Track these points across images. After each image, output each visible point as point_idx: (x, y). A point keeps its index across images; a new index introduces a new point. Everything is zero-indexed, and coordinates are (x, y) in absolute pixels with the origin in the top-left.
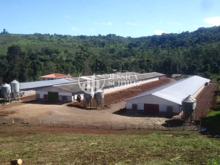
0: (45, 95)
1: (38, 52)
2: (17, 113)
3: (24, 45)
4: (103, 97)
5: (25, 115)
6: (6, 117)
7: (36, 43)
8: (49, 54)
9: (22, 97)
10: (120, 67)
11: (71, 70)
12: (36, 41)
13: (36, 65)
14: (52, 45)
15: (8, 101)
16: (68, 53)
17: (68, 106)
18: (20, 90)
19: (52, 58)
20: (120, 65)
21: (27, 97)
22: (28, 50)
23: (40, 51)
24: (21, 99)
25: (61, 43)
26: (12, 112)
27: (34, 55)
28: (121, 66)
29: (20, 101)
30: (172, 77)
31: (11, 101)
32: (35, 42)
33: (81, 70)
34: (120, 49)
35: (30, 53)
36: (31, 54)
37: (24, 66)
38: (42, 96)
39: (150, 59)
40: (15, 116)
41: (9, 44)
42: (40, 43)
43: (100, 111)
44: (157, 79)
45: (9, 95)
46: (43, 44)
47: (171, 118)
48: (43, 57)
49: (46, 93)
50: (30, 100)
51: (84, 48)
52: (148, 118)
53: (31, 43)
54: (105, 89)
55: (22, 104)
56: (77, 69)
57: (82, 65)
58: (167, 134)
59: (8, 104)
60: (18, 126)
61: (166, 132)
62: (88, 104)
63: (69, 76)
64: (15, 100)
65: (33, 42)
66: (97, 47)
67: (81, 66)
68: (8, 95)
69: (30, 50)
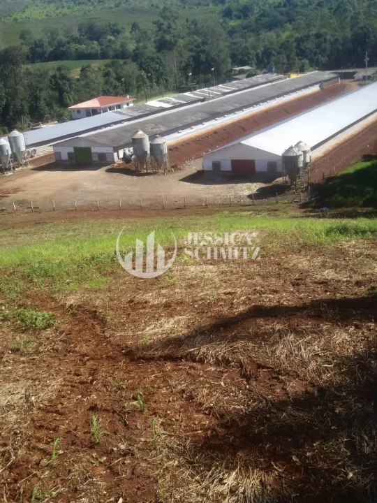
0: (69, 154)
1: (71, 36)
2: (23, 191)
3: (40, 18)
4: (166, 151)
5: (36, 194)
6: (5, 198)
7: (66, 11)
8: (97, 39)
9: (34, 158)
10: (253, 59)
11: (137, 82)
12: (65, 4)
13: (60, 82)
14: (104, 10)
15: (9, 169)
16: (139, 30)
17: (108, 171)
18: (27, 147)
19: (104, 47)
20: (250, 54)
21: (41, 158)
22: (49, 34)
23: (76, 34)
24: (32, 162)
25: (123, 5)
26: (15, 189)
27: (64, 45)
28: (253, 56)
29: (30, 167)
30: (356, 78)
31: (14, 168)
32: (63, 7)
33: (158, 78)
34: (265, 4)
35: (53, 39)
36: (56, 43)
37: (37, 88)
38: (65, 157)
39: (323, 31)
40: (20, 196)
41: (6, 21)
42: (76, 8)
43: (161, 177)
44: (316, 88)
45: (9, 159)
46: (82, 12)
47: (270, 182)
48: (83, 47)
49: (71, 150)
50: (48, 163)
51: (163, 24)
52: (234, 185)
53: (54, 11)
54: (182, 130)
55: (32, 173)
56: (150, 78)
57: (161, 68)
58: (245, 211)
59: (9, 174)
60: (23, 213)
61: (246, 208)
62: (142, 165)
63: (127, 99)
64: (21, 165)
65: (60, 9)
66: (208, 5)
67: (159, 70)
68: (7, 159)
69: (53, 34)
